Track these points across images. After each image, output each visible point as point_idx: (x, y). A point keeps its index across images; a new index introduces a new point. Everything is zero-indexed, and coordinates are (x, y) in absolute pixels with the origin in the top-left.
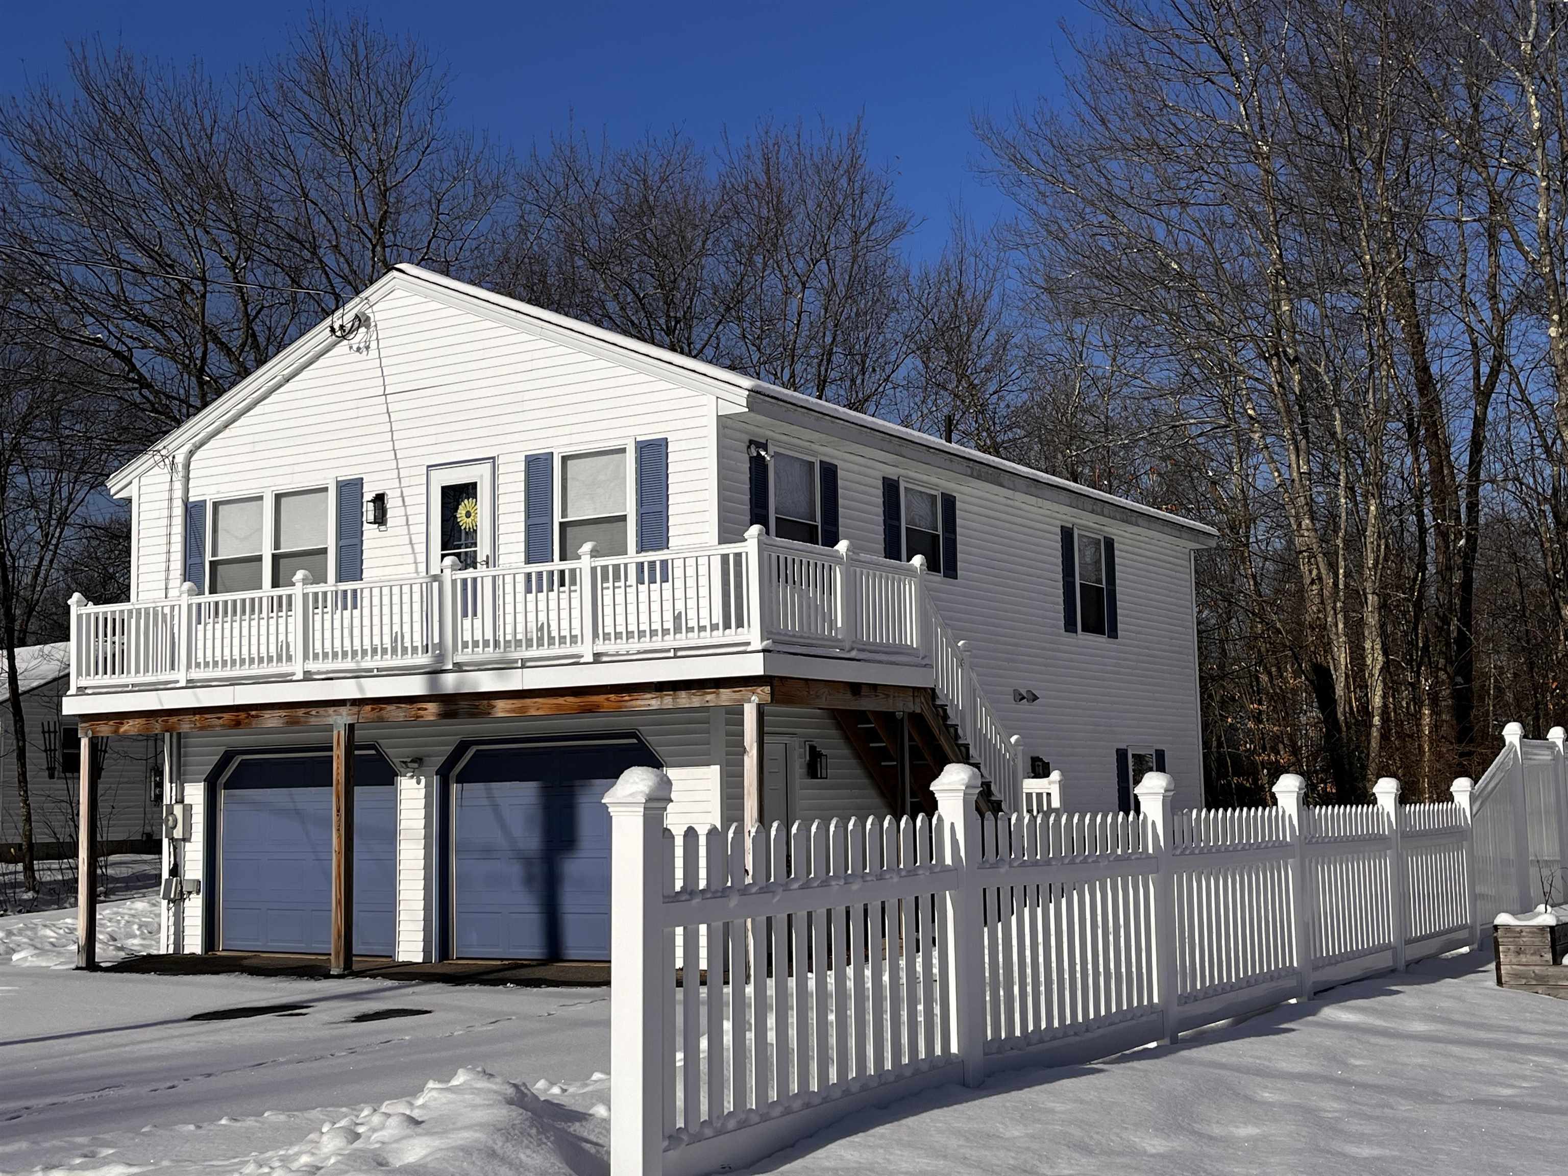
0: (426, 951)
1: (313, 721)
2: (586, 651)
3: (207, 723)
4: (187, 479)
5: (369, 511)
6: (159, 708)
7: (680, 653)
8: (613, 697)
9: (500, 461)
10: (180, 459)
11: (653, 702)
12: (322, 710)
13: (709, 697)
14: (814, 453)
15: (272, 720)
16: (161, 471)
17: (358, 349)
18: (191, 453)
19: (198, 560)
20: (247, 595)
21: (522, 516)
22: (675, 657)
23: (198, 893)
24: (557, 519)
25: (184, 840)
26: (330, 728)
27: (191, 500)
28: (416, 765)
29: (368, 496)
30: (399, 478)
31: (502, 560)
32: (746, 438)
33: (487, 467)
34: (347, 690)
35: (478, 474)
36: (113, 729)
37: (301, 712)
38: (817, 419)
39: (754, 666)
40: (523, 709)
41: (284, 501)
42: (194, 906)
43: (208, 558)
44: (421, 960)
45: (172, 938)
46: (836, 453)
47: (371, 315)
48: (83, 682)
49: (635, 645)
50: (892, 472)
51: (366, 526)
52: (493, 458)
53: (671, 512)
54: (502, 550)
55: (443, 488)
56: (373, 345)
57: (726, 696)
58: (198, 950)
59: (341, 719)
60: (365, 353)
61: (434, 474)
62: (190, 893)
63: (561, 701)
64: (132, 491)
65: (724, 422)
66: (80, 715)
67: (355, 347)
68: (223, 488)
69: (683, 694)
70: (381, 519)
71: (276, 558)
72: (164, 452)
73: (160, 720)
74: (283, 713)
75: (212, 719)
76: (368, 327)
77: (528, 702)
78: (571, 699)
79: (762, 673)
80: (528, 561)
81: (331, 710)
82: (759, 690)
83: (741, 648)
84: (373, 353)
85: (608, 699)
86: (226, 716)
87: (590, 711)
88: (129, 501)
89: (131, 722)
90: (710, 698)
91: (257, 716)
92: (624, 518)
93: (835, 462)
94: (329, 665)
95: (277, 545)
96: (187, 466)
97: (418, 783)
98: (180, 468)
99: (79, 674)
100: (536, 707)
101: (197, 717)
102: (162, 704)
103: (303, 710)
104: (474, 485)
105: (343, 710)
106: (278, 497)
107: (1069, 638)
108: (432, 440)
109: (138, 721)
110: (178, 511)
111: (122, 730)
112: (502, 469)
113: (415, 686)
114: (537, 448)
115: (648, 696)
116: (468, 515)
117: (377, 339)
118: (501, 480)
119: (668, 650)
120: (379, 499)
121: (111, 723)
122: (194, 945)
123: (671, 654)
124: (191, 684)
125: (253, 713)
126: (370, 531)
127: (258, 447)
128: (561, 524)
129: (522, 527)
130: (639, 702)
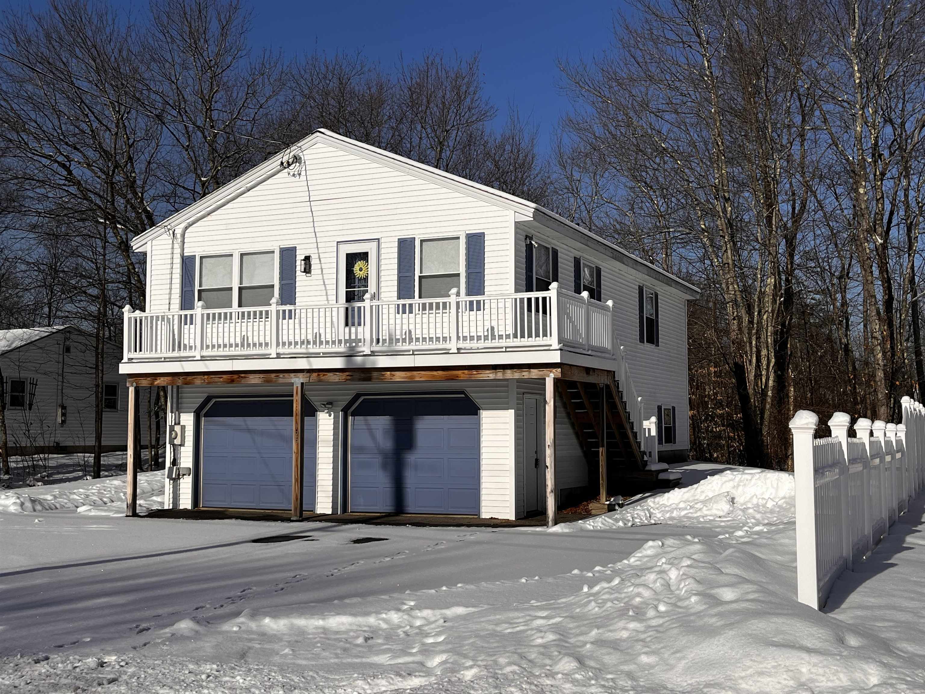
0: (334, 508)
1: (281, 381)
2: (453, 346)
3: (212, 380)
4: (183, 242)
5: (300, 265)
6: (182, 371)
7: (508, 350)
8: (466, 372)
9: (382, 241)
10: (179, 231)
11: (491, 375)
12: (286, 375)
13: (524, 374)
14: (549, 243)
15: (254, 380)
16: (168, 238)
17: (294, 175)
18: (186, 228)
19: (189, 289)
20: (223, 311)
21: (396, 272)
22: (506, 352)
23: (189, 475)
24: (417, 274)
25: (180, 445)
26: (292, 384)
27: (185, 255)
28: (330, 406)
29: (300, 257)
30: (318, 248)
31: (382, 295)
32: (524, 234)
33: (375, 244)
34: (302, 364)
35: (370, 248)
36: (150, 382)
37: (273, 375)
38: (558, 225)
39: (555, 357)
40: (412, 377)
41: (245, 257)
42: (186, 484)
43: (197, 287)
44: (330, 513)
45: (171, 500)
46: (558, 244)
47: (302, 157)
48: (133, 355)
49: (482, 344)
50: (578, 254)
51: (298, 273)
52: (378, 239)
53: (486, 272)
54: (382, 290)
55: (347, 255)
56: (303, 173)
57: (535, 373)
58: (189, 507)
59: (297, 381)
60: (298, 177)
61: (341, 246)
62: (184, 475)
63: (435, 373)
64: (147, 248)
65: (518, 225)
66: (128, 374)
67: (291, 174)
68: (206, 249)
69: (509, 371)
70: (307, 270)
71: (240, 289)
72: (169, 227)
73: (181, 378)
74: (262, 376)
75: (215, 378)
76: (300, 163)
77: (415, 373)
78: (440, 373)
79: (559, 361)
80: (399, 298)
81: (292, 375)
82: (554, 370)
83: (547, 348)
84: (303, 178)
85: (463, 373)
86: (225, 376)
87: (452, 379)
88: (145, 254)
89: (162, 379)
90: (526, 374)
91: (245, 377)
92: (458, 275)
93: (557, 248)
94: (292, 350)
95: (241, 283)
96: (183, 236)
97: (330, 416)
98: (179, 236)
99: (129, 350)
100: (418, 376)
101: (206, 377)
102: (183, 369)
103: (275, 375)
104: (366, 254)
105: (300, 375)
106: (242, 255)
107: (641, 346)
108: (340, 227)
109: (166, 378)
110: (178, 260)
111: (156, 383)
112: (383, 246)
113: (338, 363)
114: (406, 234)
115: (488, 372)
116: (361, 270)
117: (306, 170)
118: (383, 251)
119: (502, 348)
120: (307, 259)
121: (149, 379)
122: (186, 503)
123: (504, 350)
124: (203, 359)
125: (243, 375)
126: (300, 276)
127: (230, 227)
128: (420, 277)
129: (396, 278)
130: (481, 375)
